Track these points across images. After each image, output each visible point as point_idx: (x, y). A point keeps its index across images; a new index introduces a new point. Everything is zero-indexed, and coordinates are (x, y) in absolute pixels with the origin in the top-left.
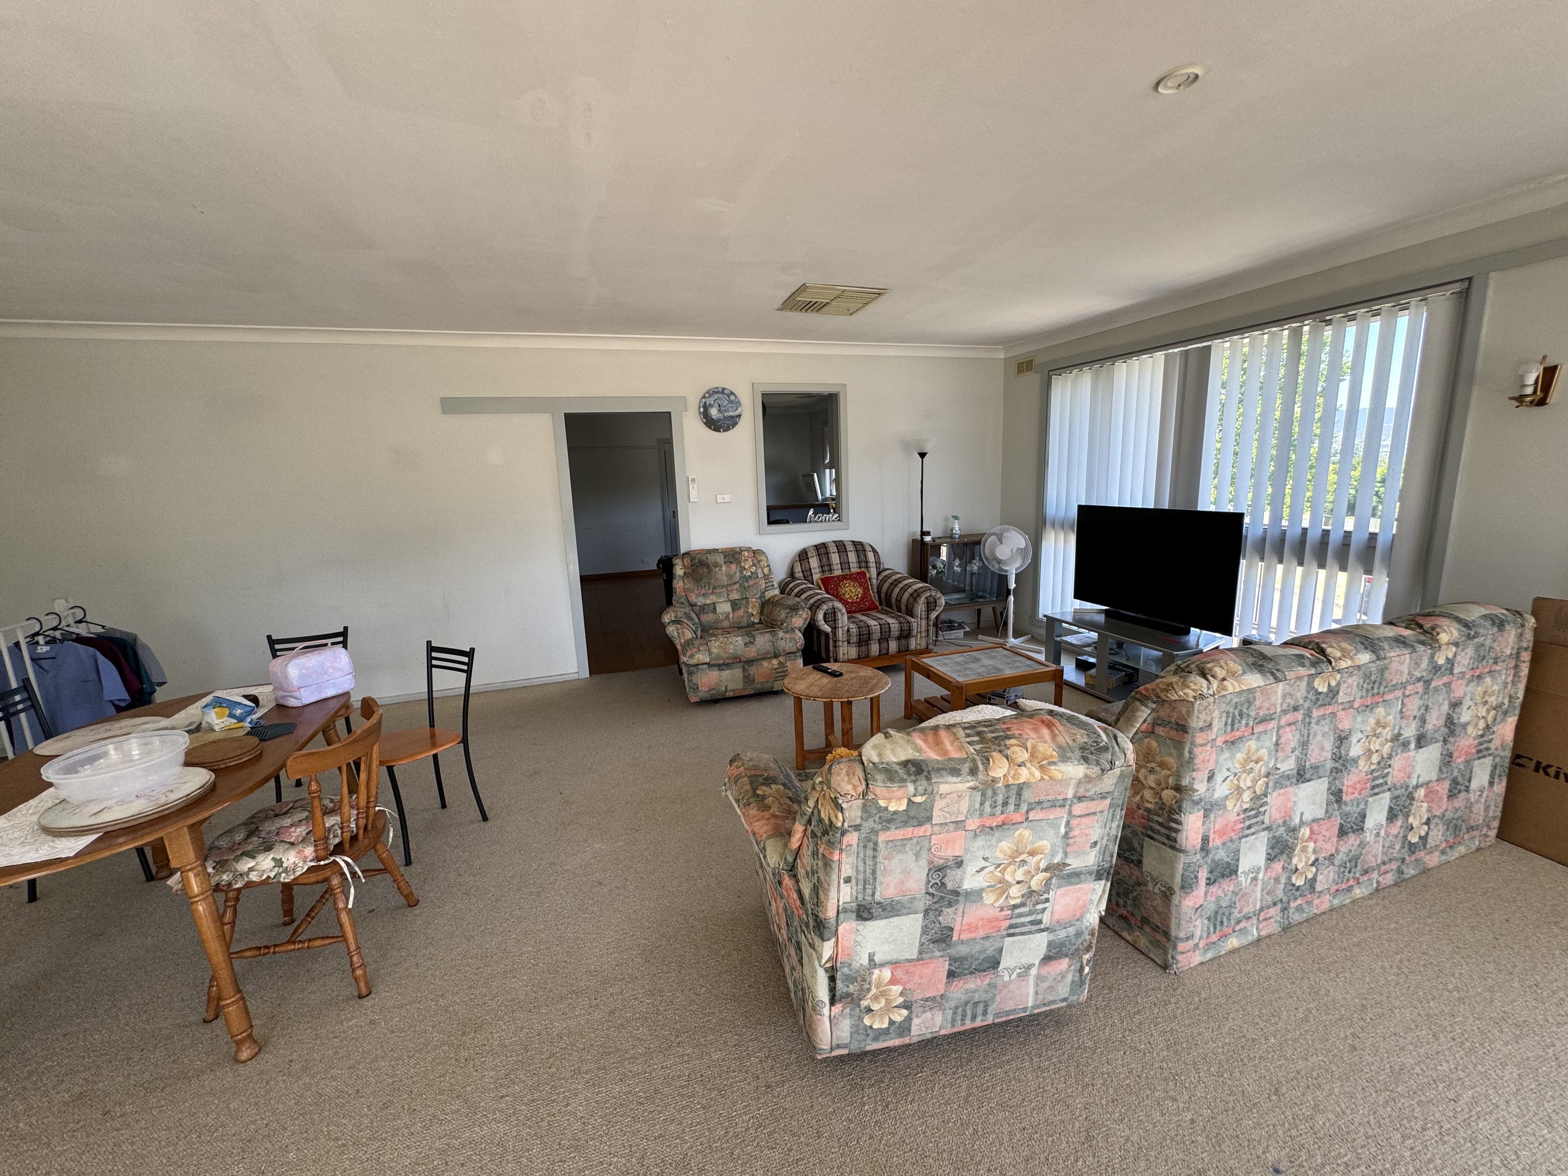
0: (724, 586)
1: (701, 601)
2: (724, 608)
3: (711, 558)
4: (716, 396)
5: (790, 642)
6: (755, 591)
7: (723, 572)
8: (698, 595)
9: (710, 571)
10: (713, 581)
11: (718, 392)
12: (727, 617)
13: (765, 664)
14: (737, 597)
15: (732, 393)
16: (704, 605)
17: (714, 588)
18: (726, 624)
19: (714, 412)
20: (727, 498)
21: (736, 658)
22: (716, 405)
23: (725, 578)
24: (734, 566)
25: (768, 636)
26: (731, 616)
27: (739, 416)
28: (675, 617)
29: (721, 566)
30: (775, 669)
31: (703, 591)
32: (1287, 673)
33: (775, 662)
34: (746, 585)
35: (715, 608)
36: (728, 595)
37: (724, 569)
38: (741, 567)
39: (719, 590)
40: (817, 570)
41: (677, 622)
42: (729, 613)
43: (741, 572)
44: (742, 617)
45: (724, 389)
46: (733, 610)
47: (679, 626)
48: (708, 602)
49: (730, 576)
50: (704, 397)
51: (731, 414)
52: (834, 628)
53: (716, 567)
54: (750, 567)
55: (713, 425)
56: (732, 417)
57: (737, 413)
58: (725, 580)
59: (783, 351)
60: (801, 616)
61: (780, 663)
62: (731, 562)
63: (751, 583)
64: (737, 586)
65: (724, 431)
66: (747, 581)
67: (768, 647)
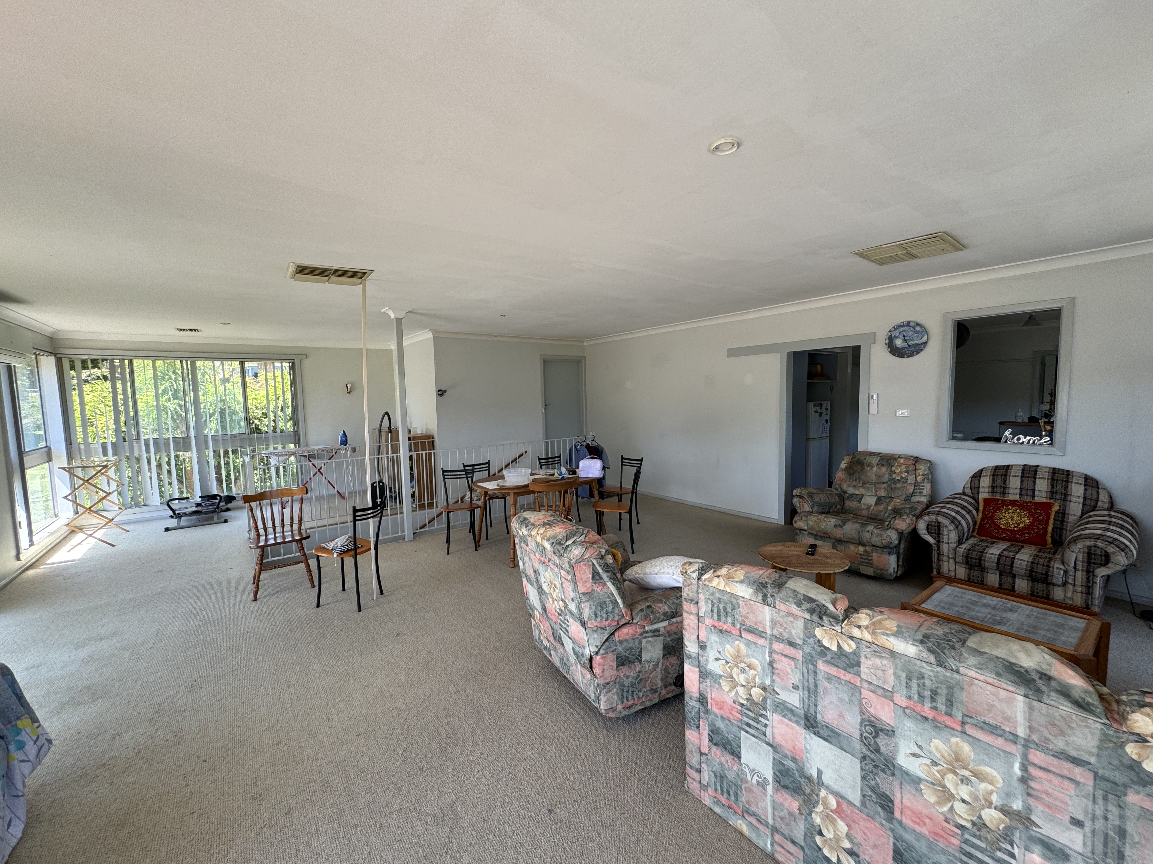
0: (872, 483)
1: (851, 491)
2: (870, 500)
3: (869, 459)
4: (901, 329)
5: (877, 536)
6: (900, 493)
7: (872, 473)
8: (849, 486)
9: (863, 468)
10: (862, 477)
11: (904, 326)
12: (868, 508)
13: (852, 547)
14: (884, 494)
15: (918, 324)
16: (854, 494)
17: (864, 483)
18: (865, 513)
19: (899, 343)
20: (906, 413)
21: (826, 533)
22: (901, 336)
23: (874, 476)
24: (884, 469)
25: (857, 526)
26: (872, 508)
27: (925, 344)
28: (800, 493)
29: (873, 467)
30: (860, 555)
31: (854, 483)
32: (777, 602)
33: (861, 548)
34: (894, 486)
35: (861, 499)
36: (876, 491)
37: (875, 469)
38: (891, 471)
39: (868, 486)
40: (987, 490)
41: (800, 497)
42: (871, 505)
43: (890, 475)
44: (880, 512)
45: (909, 322)
46: (876, 504)
47: (801, 500)
48: (857, 492)
49: (879, 476)
50: (890, 331)
51: (916, 342)
52: (939, 542)
53: (868, 466)
54: (901, 472)
55: (895, 351)
56: (917, 345)
57: (923, 340)
58: (874, 478)
59: (979, 280)
60: (905, 520)
61: (865, 551)
62: (883, 465)
63: (898, 485)
64: (885, 485)
65: (908, 357)
66: (895, 483)
67: (854, 534)
